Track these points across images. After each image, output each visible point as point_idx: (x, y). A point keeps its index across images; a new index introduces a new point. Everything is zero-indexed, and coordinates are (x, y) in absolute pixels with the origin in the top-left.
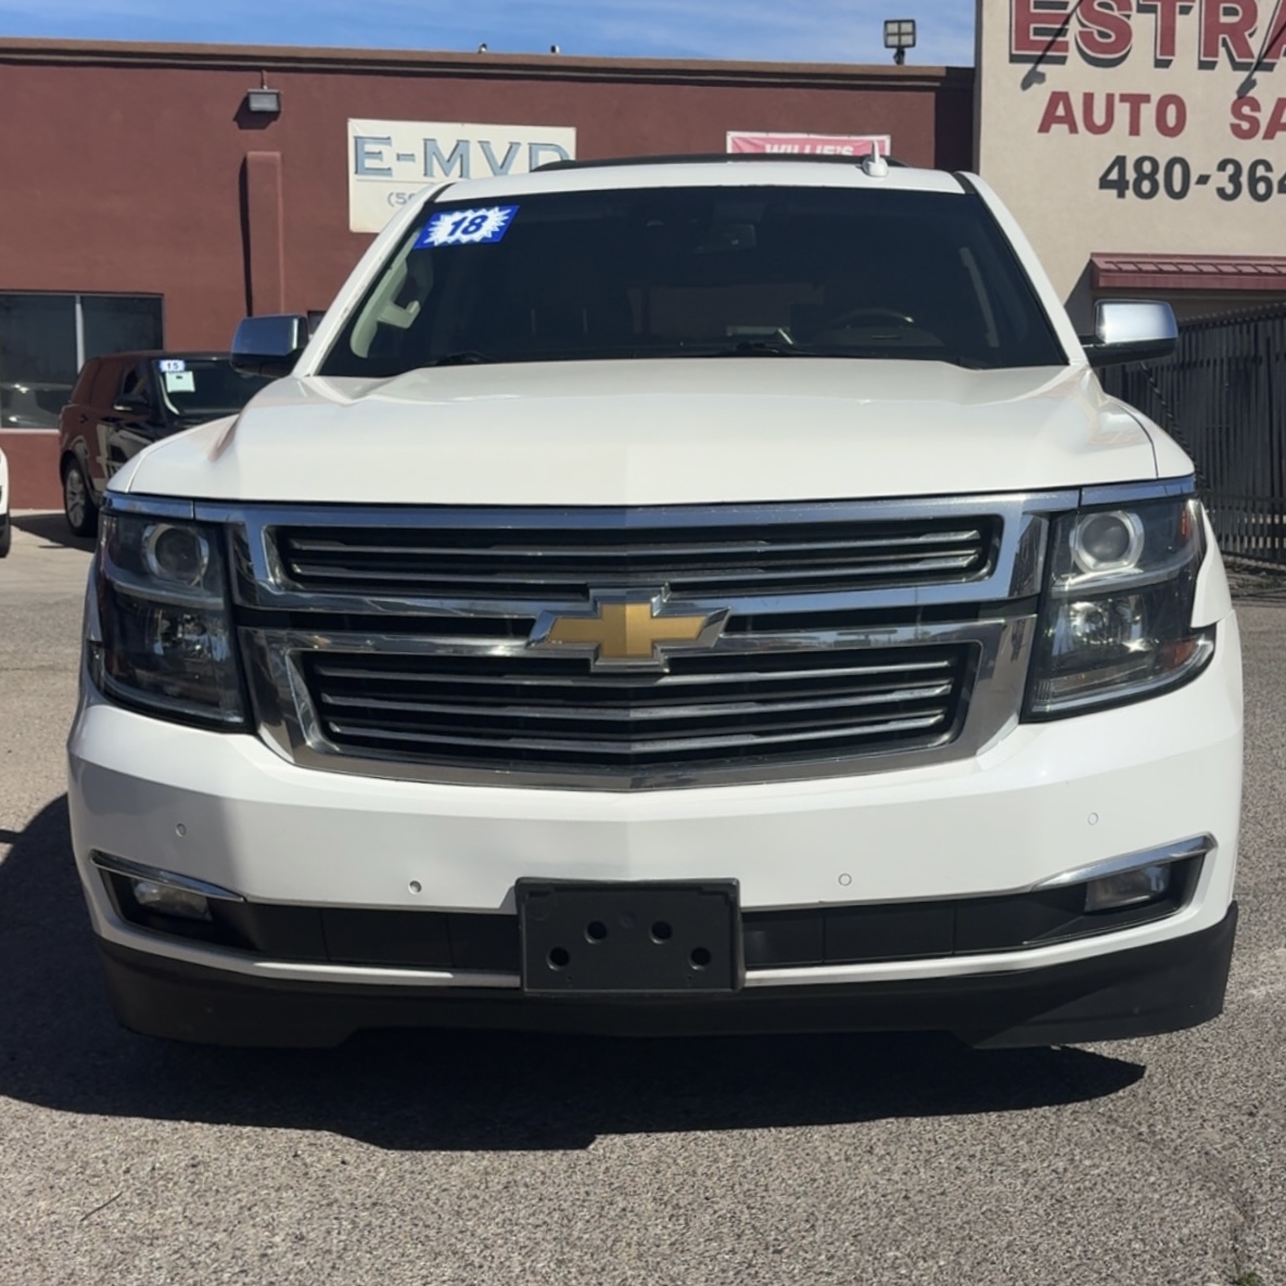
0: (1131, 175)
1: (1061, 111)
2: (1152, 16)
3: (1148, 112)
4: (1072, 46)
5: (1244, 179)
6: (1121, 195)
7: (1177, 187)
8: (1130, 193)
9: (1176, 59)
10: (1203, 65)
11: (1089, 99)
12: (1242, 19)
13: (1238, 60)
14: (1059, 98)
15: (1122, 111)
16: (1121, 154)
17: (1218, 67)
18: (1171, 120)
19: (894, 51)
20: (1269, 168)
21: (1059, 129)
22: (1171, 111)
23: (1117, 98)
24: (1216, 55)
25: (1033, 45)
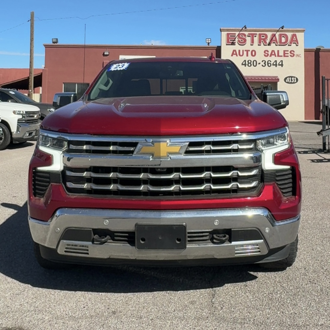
0: (247, 63)
1: (235, 53)
2: (250, 38)
3: (250, 53)
4: (236, 43)
5: (266, 63)
6: (245, 66)
7: (255, 65)
8: (247, 66)
9: (254, 44)
10: (259, 45)
11: (239, 51)
12: (265, 38)
13: (265, 44)
14: (234, 51)
15: (245, 53)
16: (245, 59)
17: (261, 45)
18: (254, 54)
19: (207, 43)
20: (271, 61)
21: (234, 56)
22: (254, 53)
23: (244, 51)
24: (261, 43)
25: (230, 42)
